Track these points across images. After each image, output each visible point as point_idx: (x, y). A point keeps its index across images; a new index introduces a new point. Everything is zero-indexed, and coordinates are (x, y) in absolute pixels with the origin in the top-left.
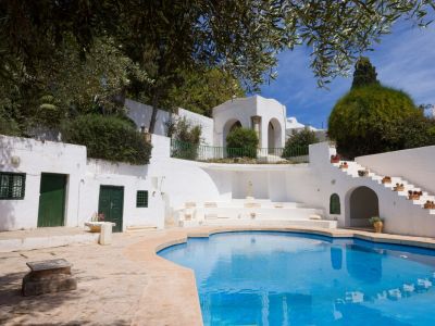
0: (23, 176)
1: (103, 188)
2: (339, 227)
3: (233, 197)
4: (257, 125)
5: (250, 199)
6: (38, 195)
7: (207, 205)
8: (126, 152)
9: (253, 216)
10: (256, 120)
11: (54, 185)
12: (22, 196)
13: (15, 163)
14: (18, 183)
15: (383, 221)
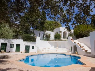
0: (13, 44)
1: (26, 46)
2: (72, 53)
3: (54, 47)
4: (61, 33)
5: (57, 48)
6: (16, 47)
7: (48, 49)
8: (31, 40)
9: (56, 51)
10: (61, 32)
11: (18, 46)
12: (13, 47)
13: (12, 43)
14: (13, 45)
15: (77, 52)
